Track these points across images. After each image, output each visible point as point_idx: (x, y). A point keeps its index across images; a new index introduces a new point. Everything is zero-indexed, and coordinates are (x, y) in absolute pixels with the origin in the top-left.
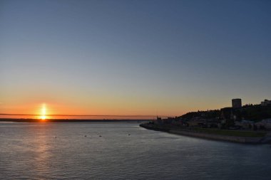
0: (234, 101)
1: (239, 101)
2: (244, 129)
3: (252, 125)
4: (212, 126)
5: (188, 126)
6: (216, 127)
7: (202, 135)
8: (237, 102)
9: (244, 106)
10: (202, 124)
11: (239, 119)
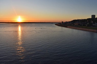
0: (92, 16)
1: (94, 16)
2: (96, 27)
4: (83, 25)
6: (85, 25)
7: (80, 28)
9: (96, 18)
10: (80, 24)
11: (94, 23)
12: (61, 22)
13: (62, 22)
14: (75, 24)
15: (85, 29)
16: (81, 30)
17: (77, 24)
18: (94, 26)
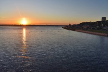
0: (102, 18)
1: (105, 18)
4: (93, 29)
5: (83, 28)
6: (95, 29)
8: (104, 19)
9: (107, 21)
10: (89, 28)
11: (104, 26)
12: (69, 25)
13: (70, 25)
14: (84, 27)
15: (94, 33)
16: (90, 33)
17: (86, 28)
18: (105, 30)
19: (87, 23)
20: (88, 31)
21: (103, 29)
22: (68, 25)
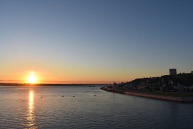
0: (171, 70)
1: (175, 70)
2: (180, 91)
3: (186, 88)
4: (156, 89)
5: (138, 89)
6: (159, 89)
8: (173, 71)
9: (178, 74)
10: (148, 87)
11: (175, 84)
12: (113, 83)
13: (115, 84)
14: (140, 87)
17: (143, 88)
18: (176, 90)
19: (144, 80)
20: (148, 94)
21: (173, 89)
22: (111, 85)
